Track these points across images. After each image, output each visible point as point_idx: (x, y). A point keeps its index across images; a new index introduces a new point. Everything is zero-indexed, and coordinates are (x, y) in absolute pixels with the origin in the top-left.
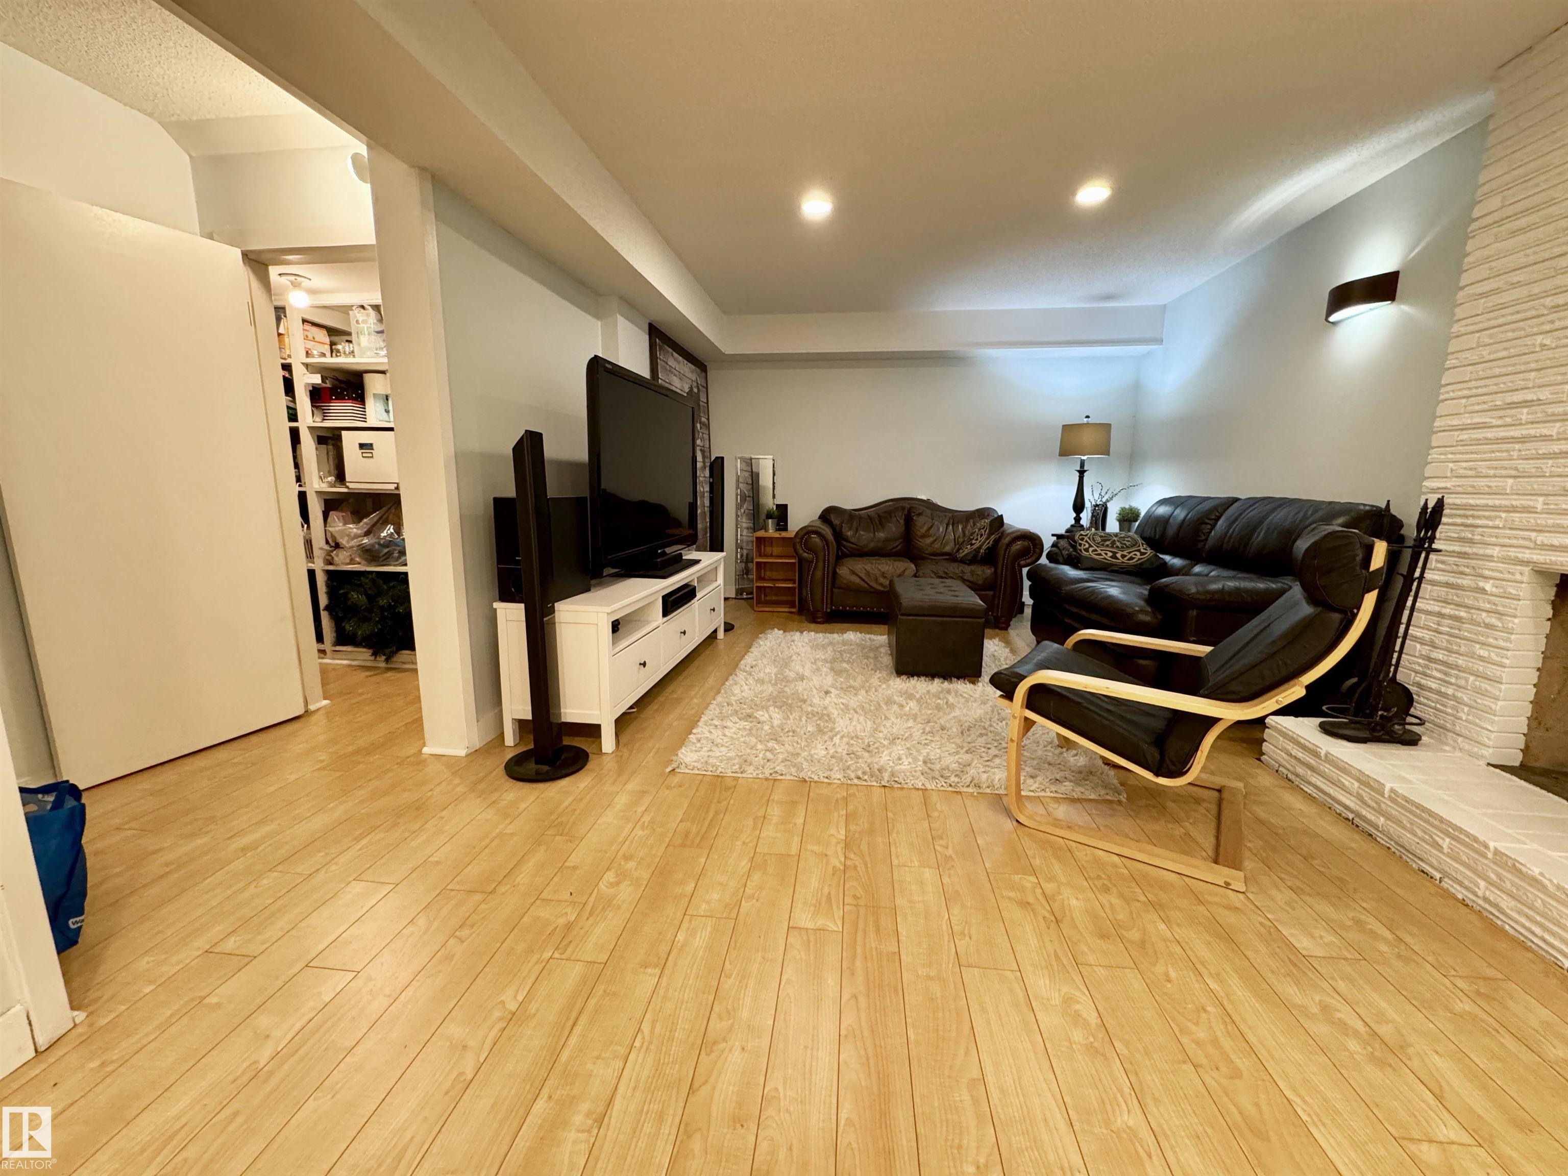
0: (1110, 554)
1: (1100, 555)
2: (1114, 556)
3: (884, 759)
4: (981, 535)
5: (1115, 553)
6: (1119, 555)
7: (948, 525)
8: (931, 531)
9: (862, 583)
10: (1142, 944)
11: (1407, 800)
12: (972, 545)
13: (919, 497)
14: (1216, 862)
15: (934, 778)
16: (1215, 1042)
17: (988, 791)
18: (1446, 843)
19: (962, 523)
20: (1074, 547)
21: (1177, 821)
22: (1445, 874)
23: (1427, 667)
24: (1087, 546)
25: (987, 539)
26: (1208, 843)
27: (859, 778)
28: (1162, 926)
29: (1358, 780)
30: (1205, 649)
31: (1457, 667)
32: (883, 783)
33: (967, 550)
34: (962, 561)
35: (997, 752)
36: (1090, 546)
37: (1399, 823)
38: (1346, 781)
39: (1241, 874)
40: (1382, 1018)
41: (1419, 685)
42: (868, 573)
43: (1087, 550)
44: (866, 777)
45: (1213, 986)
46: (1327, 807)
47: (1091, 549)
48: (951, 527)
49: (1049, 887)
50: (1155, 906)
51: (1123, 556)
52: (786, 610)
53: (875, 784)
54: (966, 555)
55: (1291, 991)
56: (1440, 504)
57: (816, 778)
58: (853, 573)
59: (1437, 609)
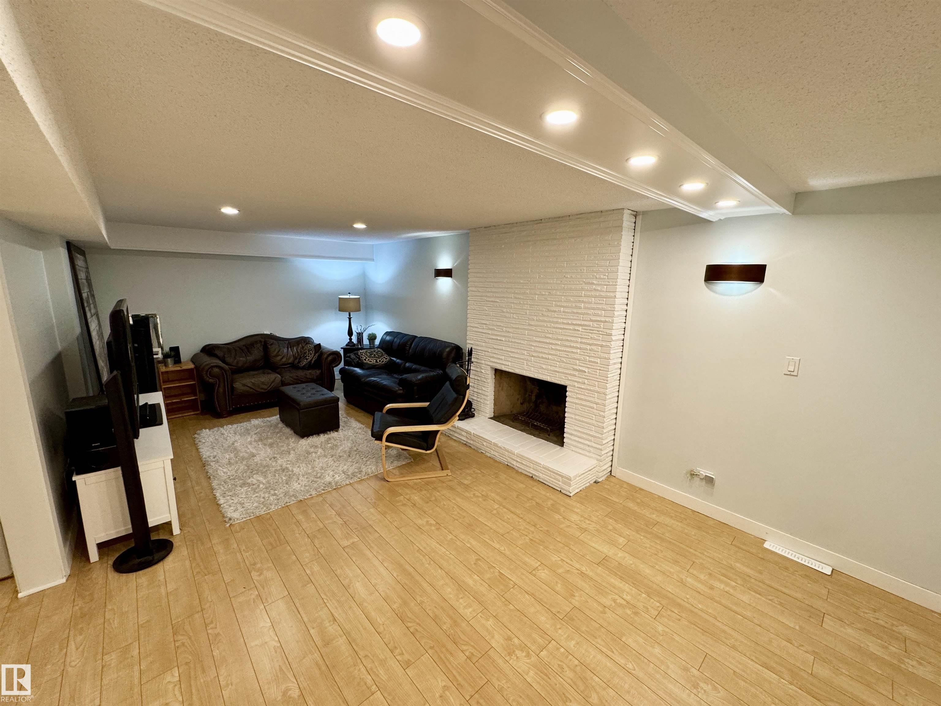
0: (375, 361)
1: (371, 361)
2: (377, 362)
3: (328, 479)
4: (311, 354)
5: (376, 360)
6: (378, 361)
7: (288, 348)
8: (280, 353)
9: (251, 390)
10: (436, 500)
11: (477, 435)
12: (307, 359)
13: (265, 333)
14: (443, 470)
15: (352, 478)
16: (459, 513)
17: (372, 475)
18: (485, 444)
19: (295, 346)
20: (359, 358)
21: (428, 462)
22: (486, 452)
23: (473, 394)
24: (365, 358)
25: (314, 356)
26: (438, 465)
27: (323, 490)
28: (438, 493)
29: (466, 433)
30: (426, 404)
31: (479, 393)
32: (334, 488)
33: (304, 362)
34: (304, 368)
35: (367, 459)
36: (366, 358)
37: (475, 441)
38: (463, 433)
39: (449, 471)
40: (483, 491)
41: (473, 399)
42: (253, 384)
43: (365, 360)
44: (326, 488)
45: (454, 501)
46: (459, 442)
47: (367, 359)
48: (290, 349)
49: (407, 497)
50: (435, 489)
51: (380, 361)
52: (192, 413)
53: (330, 489)
54: (304, 365)
55: (467, 494)
56: (471, 349)
57: (306, 498)
58: (244, 385)
59: (474, 377)
